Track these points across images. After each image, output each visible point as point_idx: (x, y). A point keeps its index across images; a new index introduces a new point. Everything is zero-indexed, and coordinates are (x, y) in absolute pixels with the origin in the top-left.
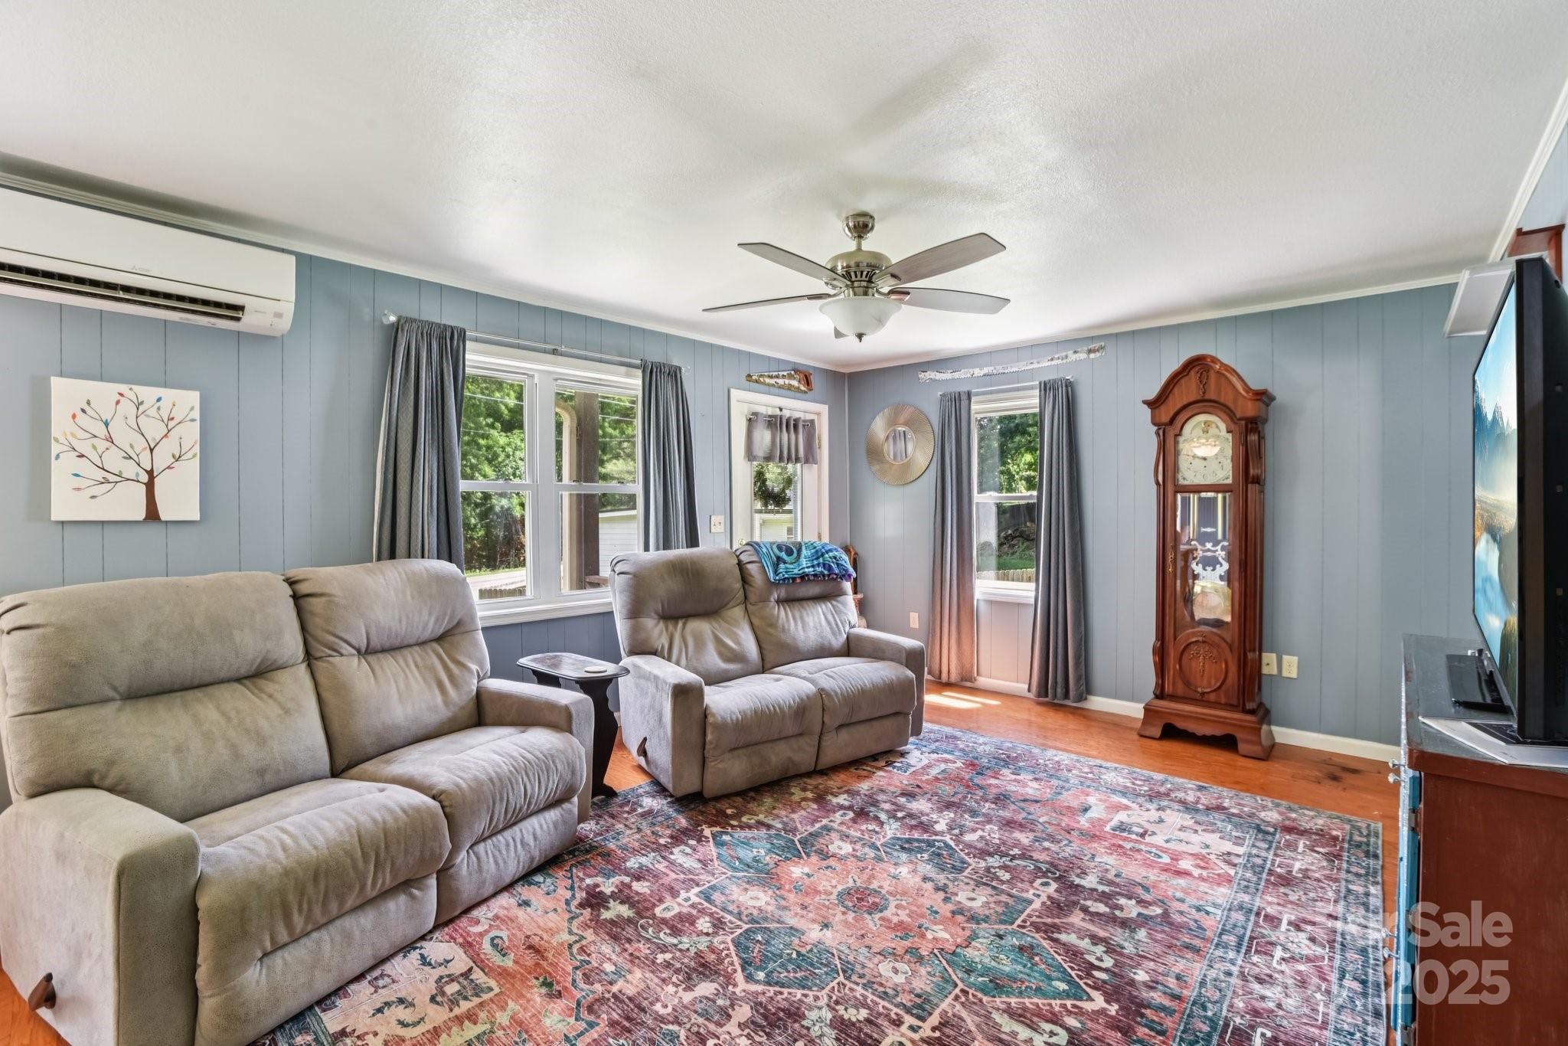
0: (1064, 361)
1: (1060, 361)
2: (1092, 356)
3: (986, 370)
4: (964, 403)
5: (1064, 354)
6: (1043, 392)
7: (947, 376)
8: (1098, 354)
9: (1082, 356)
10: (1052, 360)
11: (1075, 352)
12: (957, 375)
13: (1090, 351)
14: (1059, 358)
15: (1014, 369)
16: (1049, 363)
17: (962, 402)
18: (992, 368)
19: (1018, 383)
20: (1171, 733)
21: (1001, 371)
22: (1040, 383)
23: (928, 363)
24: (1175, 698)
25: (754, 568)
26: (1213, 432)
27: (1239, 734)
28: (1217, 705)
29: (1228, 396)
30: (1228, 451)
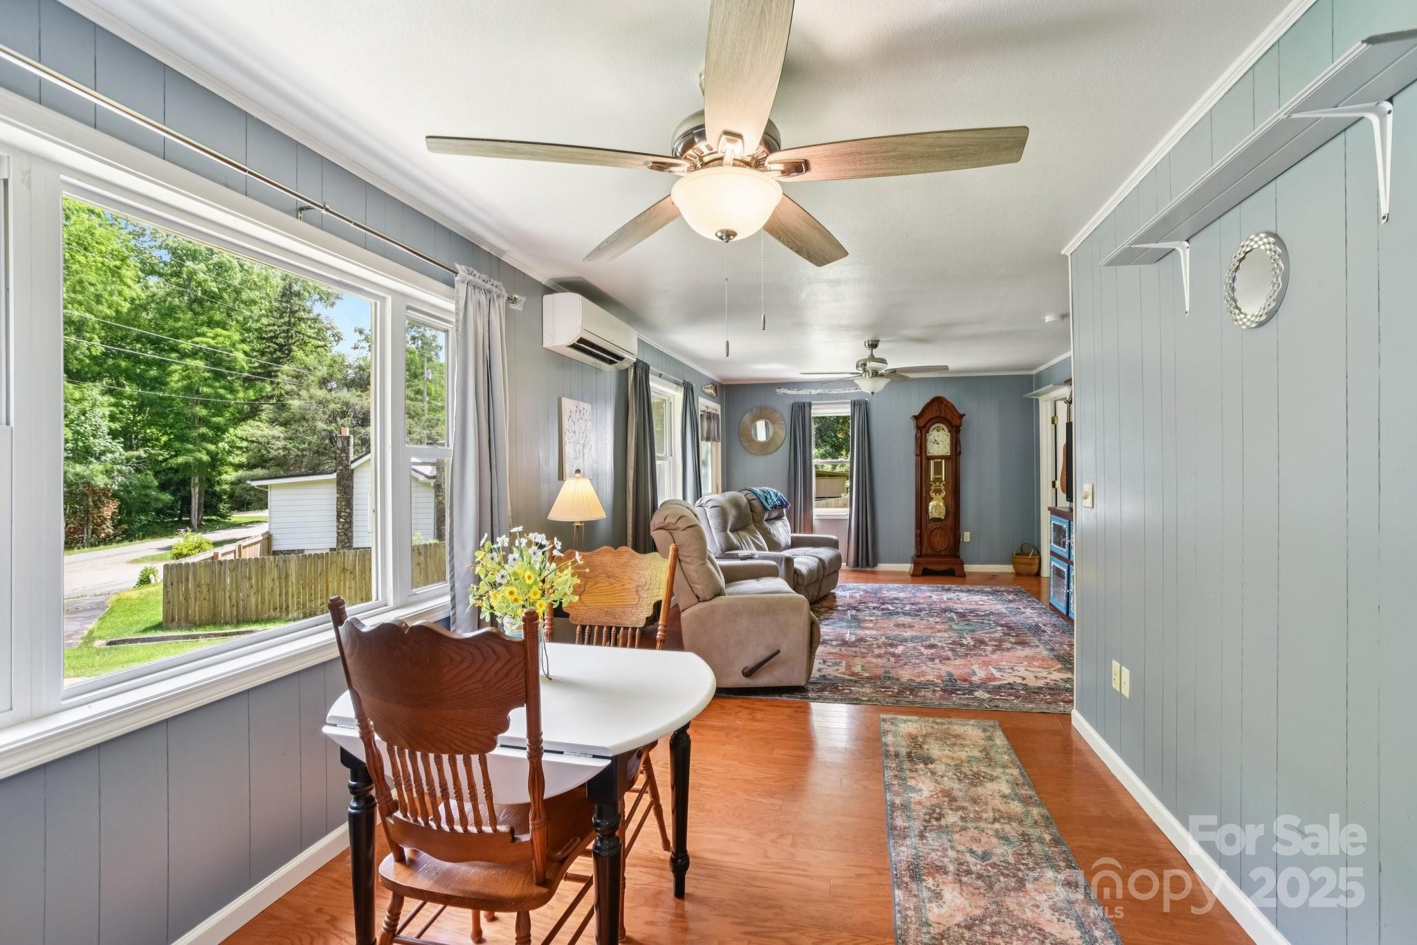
3: (819, 392)
4: (807, 409)
6: (852, 406)
7: (795, 392)
10: (856, 389)
12: (801, 393)
15: (836, 392)
16: (855, 391)
17: (805, 408)
18: (823, 391)
19: (837, 399)
20: (928, 573)
21: (828, 393)
22: (851, 401)
23: (782, 384)
24: (926, 556)
25: (755, 503)
26: (942, 432)
27: (955, 567)
28: (945, 556)
29: (949, 417)
30: (948, 441)
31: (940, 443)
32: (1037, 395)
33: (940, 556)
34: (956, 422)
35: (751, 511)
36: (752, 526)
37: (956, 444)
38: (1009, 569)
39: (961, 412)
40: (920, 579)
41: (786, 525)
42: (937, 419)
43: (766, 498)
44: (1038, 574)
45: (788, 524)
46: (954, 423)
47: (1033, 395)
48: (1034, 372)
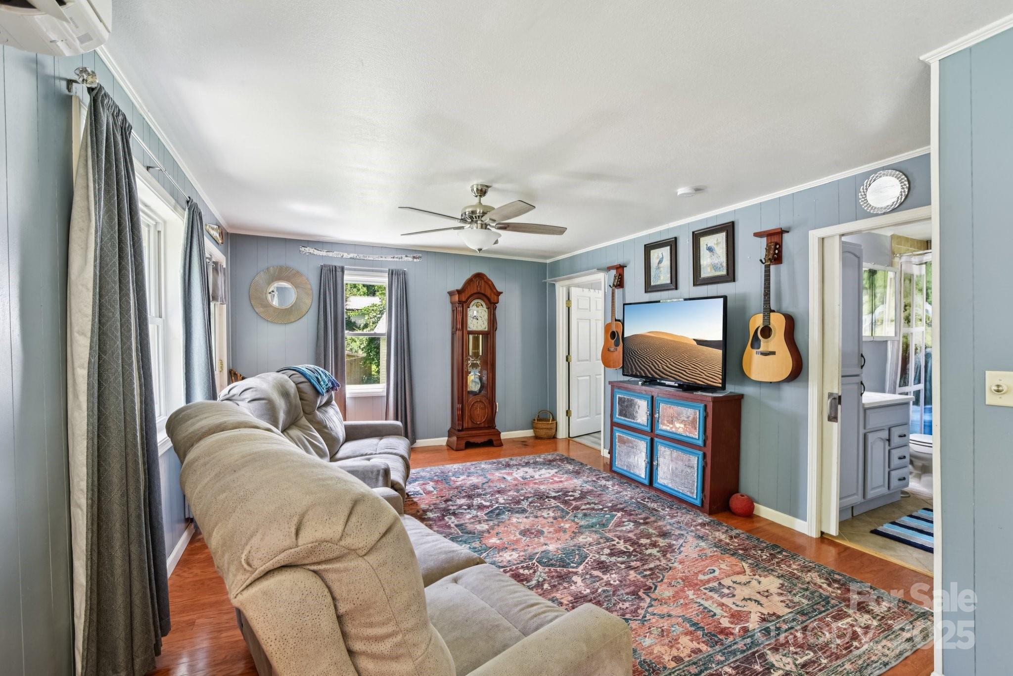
0: (401, 260)
1: (398, 260)
2: (415, 260)
3: (352, 255)
4: (339, 274)
5: (400, 256)
6: (390, 275)
7: (324, 253)
8: (418, 260)
9: (410, 259)
10: (393, 258)
11: (406, 256)
12: (330, 254)
13: (414, 257)
14: (397, 258)
15: (371, 259)
16: (392, 259)
17: (338, 273)
18: (356, 255)
19: (373, 267)
20: (469, 445)
21: (362, 258)
22: (389, 270)
23: (308, 241)
24: (468, 429)
25: (306, 387)
26: (480, 308)
27: (494, 438)
28: (484, 428)
29: (488, 293)
30: (486, 317)
31: (479, 318)
32: (555, 281)
33: (480, 428)
34: (493, 298)
35: (301, 399)
36: (304, 421)
37: (492, 321)
38: (529, 433)
39: (499, 290)
40: (462, 453)
41: (337, 412)
42: (476, 296)
43: (317, 378)
44: (554, 437)
45: (338, 409)
46: (492, 301)
47: (552, 281)
48: (548, 261)
